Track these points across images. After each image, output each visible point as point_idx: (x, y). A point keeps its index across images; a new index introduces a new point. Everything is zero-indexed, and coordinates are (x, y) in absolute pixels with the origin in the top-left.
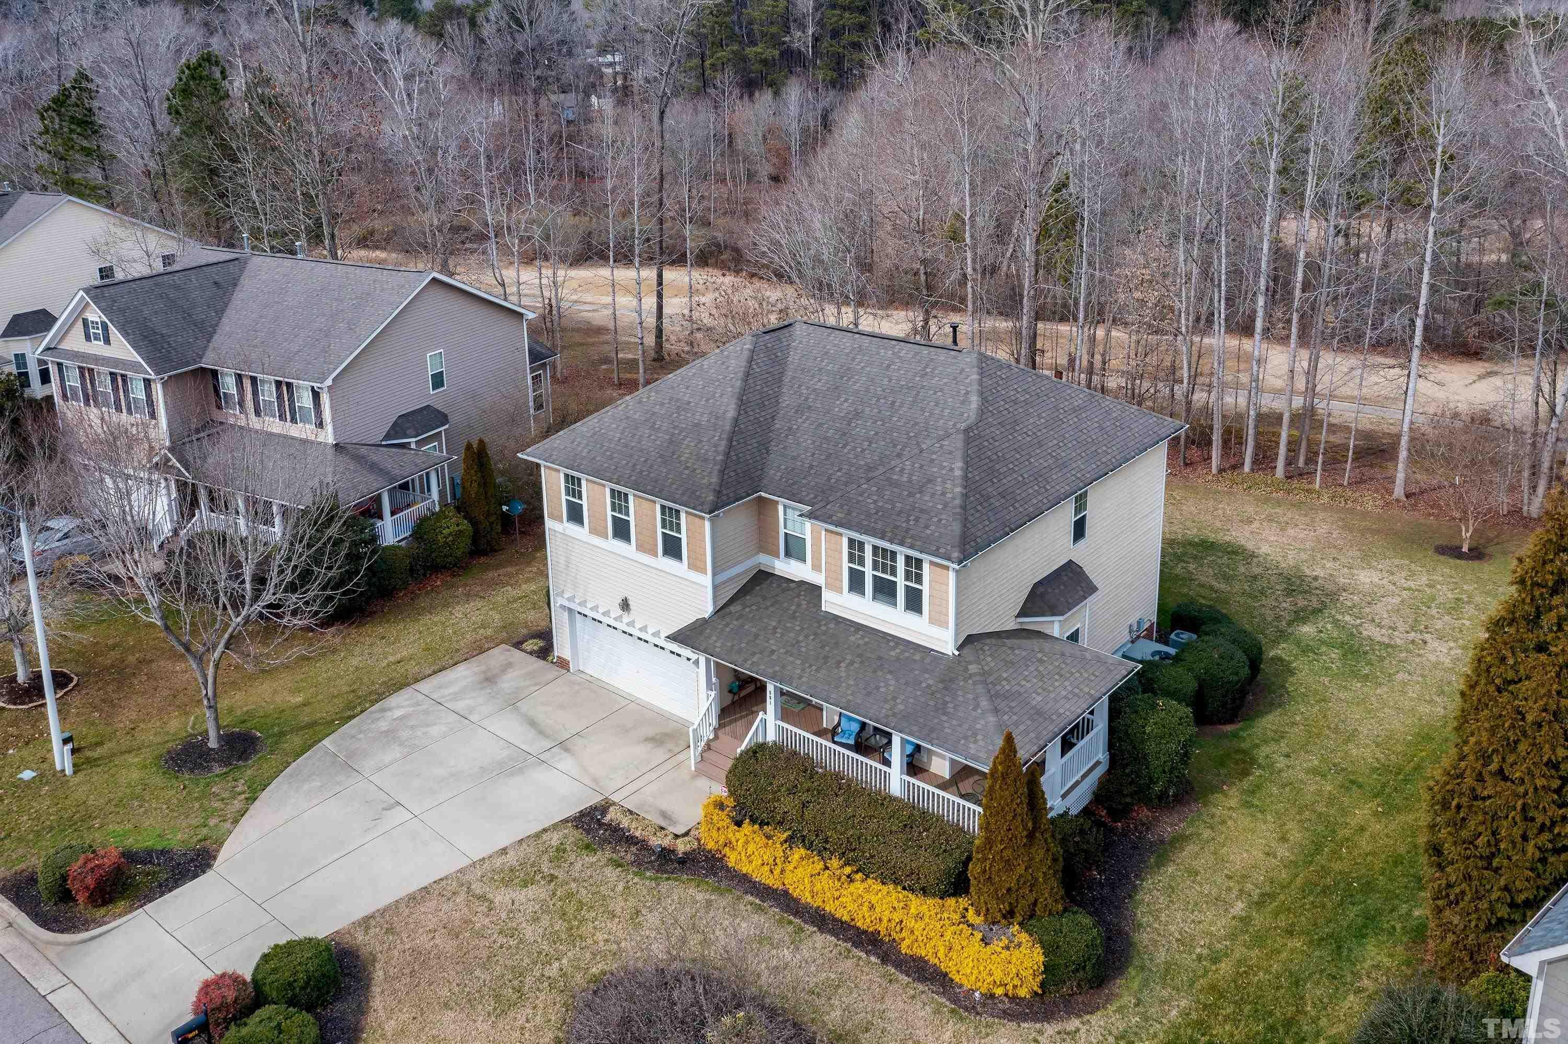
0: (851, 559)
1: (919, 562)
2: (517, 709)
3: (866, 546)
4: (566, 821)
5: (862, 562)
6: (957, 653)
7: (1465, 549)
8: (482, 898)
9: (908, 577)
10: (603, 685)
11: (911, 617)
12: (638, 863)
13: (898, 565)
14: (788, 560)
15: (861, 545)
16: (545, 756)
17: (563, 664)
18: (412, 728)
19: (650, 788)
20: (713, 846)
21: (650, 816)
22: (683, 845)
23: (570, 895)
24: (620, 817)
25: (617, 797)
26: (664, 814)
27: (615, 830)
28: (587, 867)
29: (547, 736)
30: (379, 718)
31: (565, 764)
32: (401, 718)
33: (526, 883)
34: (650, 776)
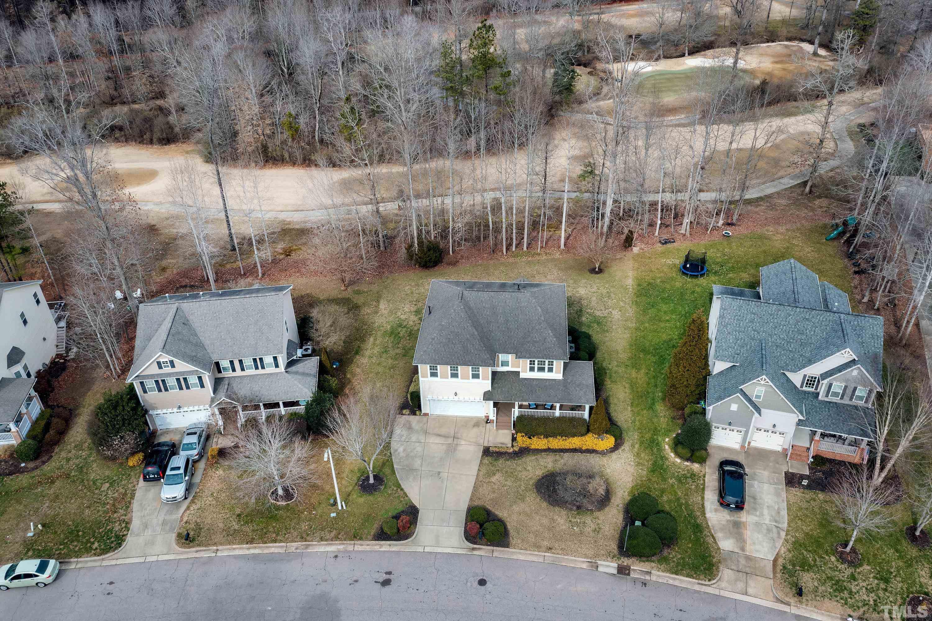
0: (530, 364)
1: (553, 362)
2: (429, 433)
3: (536, 361)
4: (482, 456)
5: (534, 364)
6: (563, 378)
7: (597, 270)
9: (549, 365)
10: (444, 416)
11: (550, 374)
12: (511, 458)
13: (546, 363)
14: (502, 367)
15: (534, 361)
16: (455, 442)
17: (426, 415)
18: (411, 452)
19: (491, 439)
20: (524, 446)
21: (500, 446)
22: (516, 449)
23: (507, 472)
24: (494, 449)
25: (486, 445)
26: (501, 443)
27: (497, 452)
28: (502, 464)
29: (448, 437)
30: (399, 453)
31: (463, 442)
32: (404, 450)
33: (494, 474)
34: (487, 435)
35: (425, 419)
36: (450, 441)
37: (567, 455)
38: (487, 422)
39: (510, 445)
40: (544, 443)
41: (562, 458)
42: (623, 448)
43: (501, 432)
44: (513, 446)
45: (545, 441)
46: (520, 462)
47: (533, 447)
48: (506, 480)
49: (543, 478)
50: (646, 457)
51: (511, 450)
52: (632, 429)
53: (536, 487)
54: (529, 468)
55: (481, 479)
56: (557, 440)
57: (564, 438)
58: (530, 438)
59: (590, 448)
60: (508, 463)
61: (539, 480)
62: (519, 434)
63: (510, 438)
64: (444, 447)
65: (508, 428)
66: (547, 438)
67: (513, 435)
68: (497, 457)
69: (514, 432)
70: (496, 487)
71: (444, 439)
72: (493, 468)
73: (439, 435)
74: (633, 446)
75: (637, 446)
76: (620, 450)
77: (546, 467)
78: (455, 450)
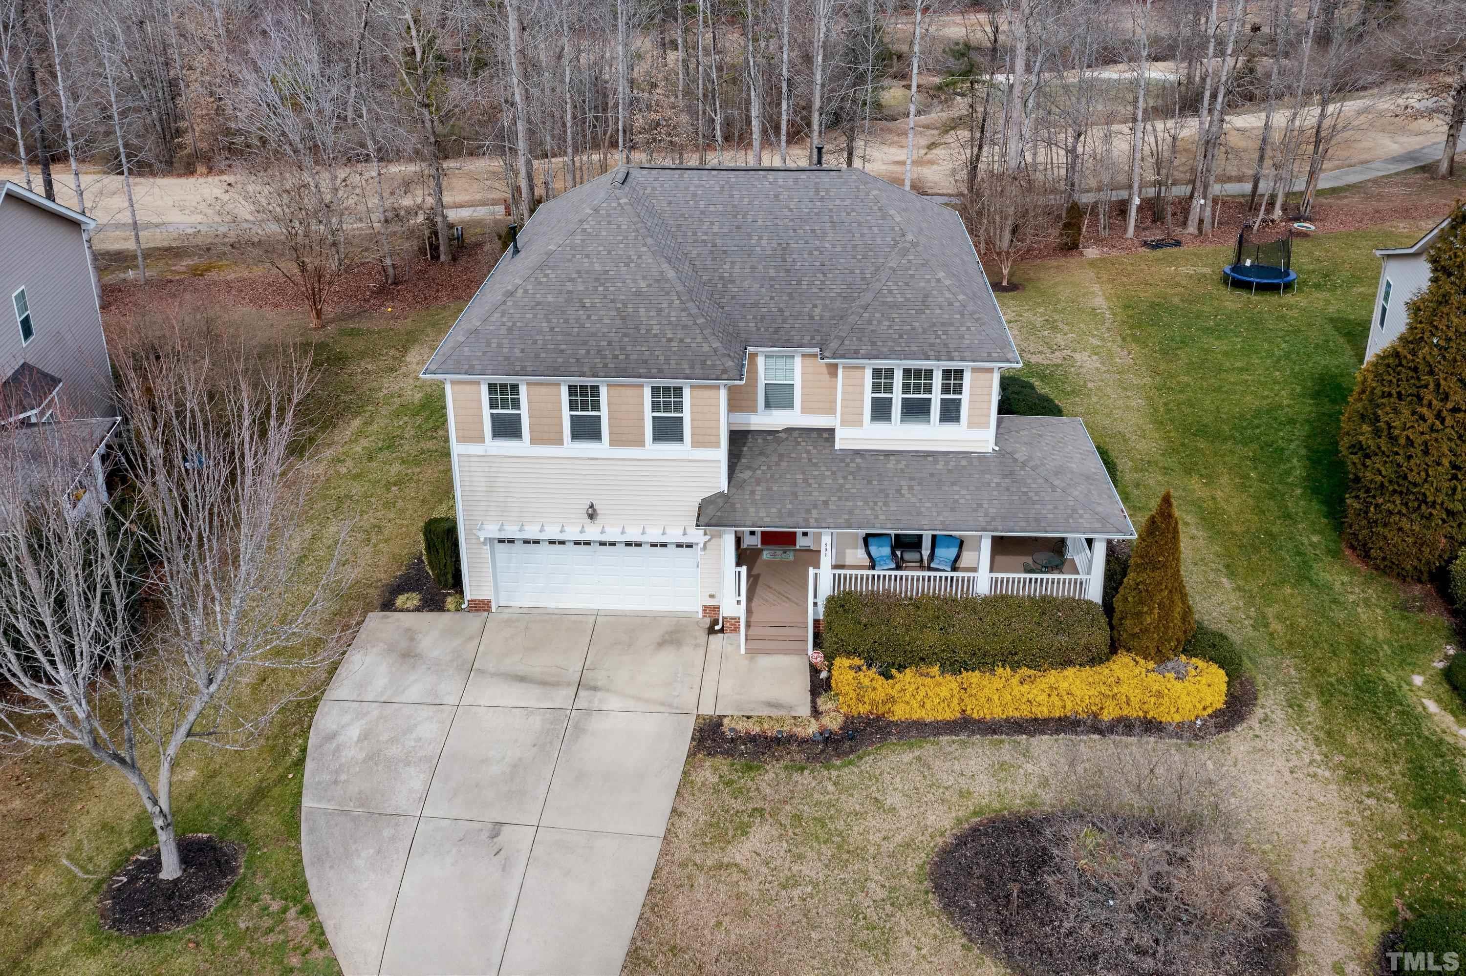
0: (876, 388)
1: (959, 373)
2: (481, 671)
3: (895, 372)
4: (692, 754)
5: (889, 388)
6: (997, 448)
7: (1004, 284)
8: (720, 866)
9: (946, 389)
10: (550, 611)
11: (950, 429)
12: (812, 758)
13: (934, 382)
14: (768, 412)
15: (890, 373)
16: (581, 703)
17: (481, 606)
18: (393, 740)
19: (726, 687)
20: (863, 709)
21: (765, 712)
22: (833, 723)
23: (797, 818)
24: (742, 727)
25: (707, 710)
26: (770, 705)
27: (752, 739)
28: (776, 785)
29: (556, 684)
30: (338, 749)
31: (614, 702)
32: (365, 736)
33: (743, 830)
34: (711, 676)
35: (474, 621)
36: (561, 697)
37: (1042, 743)
38: (711, 631)
39: (805, 711)
40: (944, 692)
41: (1026, 754)
42: (1259, 712)
43: (765, 661)
44: (816, 712)
45: (949, 685)
46: (849, 774)
47: (900, 713)
48: (800, 858)
49: (961, 841)
50: (1371, 747)
51: (812, 729)
52: (1264, 647)
53: (937, 887)
54: (894, 799)
55: (683, 851)
56: (998, 683)
57: (1025, 671)
58: (888, 676)
59: (1133, 713)
60: (804, 779)
61: (947, 854)
62: (842, 662)
63: (803, 682)
64: (536, 722)
65: (793, 647)
66: (956, 672)
67: (814, 671)
68: (756, 755)
69: (818, 658)
70: (752, 888)
71: (537, 690)
72: (737, 805)
73: (522, 679)
74: (1295, 705)
75: (1313, 704)
76: (1253, 721)
77: (965, 794)
78: (579, 730)
